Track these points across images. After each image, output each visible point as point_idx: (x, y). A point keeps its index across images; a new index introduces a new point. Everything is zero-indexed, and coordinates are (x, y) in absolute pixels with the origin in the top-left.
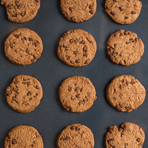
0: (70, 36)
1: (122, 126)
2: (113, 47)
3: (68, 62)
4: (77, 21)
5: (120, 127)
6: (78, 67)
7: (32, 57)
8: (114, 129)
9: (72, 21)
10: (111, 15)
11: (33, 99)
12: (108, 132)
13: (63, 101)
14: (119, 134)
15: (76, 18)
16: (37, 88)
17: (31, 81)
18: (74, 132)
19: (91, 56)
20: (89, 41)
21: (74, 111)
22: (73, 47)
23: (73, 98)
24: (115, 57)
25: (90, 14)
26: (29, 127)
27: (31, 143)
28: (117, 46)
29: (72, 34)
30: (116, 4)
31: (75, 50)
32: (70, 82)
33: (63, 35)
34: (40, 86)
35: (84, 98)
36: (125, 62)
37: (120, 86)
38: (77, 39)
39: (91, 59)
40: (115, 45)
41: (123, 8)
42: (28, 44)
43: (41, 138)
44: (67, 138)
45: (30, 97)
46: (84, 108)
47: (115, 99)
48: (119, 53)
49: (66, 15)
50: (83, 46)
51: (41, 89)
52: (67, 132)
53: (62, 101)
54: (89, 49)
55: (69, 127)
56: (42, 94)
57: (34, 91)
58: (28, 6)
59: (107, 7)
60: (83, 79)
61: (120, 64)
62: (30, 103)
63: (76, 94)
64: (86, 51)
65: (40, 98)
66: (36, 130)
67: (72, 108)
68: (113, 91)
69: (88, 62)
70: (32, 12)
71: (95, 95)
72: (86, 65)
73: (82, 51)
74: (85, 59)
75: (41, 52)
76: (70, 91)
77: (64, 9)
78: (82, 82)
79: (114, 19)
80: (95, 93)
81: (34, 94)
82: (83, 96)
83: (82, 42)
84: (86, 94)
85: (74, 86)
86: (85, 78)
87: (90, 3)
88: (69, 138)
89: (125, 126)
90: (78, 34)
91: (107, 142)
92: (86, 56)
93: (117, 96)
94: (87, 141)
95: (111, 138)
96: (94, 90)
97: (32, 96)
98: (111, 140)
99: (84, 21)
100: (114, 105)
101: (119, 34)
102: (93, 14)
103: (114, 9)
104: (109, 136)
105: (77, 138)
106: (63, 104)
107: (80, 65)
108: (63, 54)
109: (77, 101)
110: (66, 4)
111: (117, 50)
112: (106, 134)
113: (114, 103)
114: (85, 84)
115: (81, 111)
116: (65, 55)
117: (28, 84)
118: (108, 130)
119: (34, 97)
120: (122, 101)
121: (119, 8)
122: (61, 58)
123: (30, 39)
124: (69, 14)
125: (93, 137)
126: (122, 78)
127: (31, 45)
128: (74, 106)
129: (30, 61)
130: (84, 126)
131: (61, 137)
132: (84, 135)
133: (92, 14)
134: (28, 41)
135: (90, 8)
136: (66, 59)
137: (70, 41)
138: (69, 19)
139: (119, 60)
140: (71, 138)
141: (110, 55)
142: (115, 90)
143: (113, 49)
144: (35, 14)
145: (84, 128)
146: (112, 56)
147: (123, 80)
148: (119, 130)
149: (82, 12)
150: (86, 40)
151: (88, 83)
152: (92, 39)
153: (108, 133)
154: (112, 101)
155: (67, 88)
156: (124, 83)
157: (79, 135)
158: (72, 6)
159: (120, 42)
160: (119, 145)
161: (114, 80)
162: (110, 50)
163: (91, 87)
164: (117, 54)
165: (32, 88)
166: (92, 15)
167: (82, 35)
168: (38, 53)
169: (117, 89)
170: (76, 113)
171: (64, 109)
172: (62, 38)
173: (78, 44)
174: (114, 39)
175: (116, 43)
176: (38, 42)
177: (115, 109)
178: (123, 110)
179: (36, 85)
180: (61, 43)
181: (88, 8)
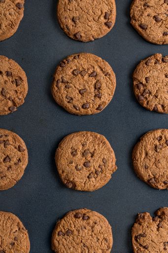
0: (73, 64)
1: (159, 213)
2: (144, 82)
3: (70, 107)
4: (84, 39)
5: (155, 215)
6: (86, 115)
7: (10, 104)
8: (146, 217)
9: (76, 39)
10: (140, 29)
11: (14, 167)
12: (136, 223)
13: (63, 172)
14: (154, 227)
15: (83, 35)
16: (19, 150)
17: (10, 138)
18: (80, 222)
19: (107, 97)
20: (104, 72)
21: (79, 188)
22: (78, 83)
23: (79, 167)
24: (146, 98)
25: (105, 28)
26: (8, 215)
27: (11, 241)
28: (151, 82)
29: (76, 61)
30: (149, 11)
31: (82, 87)
32: (75, 141)
33: (61, 63)
34: (24, 146)
35: (97, 168)
36: (163, 106)
37: (156, 147)
38: (84, 70)
39: (108, 102)
40: (146, 79)
41: (160, 17)
42: (5, 82)
43: (26, 232)
44: (68, 233)
45: (8, 164)
46: (96, 184)
47: (146, 168)
48: (154, 93)
49: (66, 30)
50: (94, 82)
51: (26, 152)
52: (69, 222)
53: (60, 172)
54: (104, 85)
55: (71, 215)
56: (27, 160)
57: (15, 155)
58: (5, 15)
59: (134, 16)
60: (96, 137)
61: (155, 111)
62: (9, 174)
63: (83, 161)
64: (99, 88)
65: (24, 167)
66: (18, 220)
67: (77, 184)
68: (144, 156)
69: (103, 107)
70: (12, 25)
71: (114, 163)
72: (99, 111)
73: (93, 89)
74: (98, 101)
75: (25, 96)
76: (74, 155)
77: (63, 20)
78: (93, 142)
79: (145, 35)
80: (115, 160)
81: (15, 160)
82: (95, 164)
83: (93, 75)
84: (100, 162)
85: (81, 148)
86: (99, 136)
87: (106, 9)
88: (72, 232)
89: (163, 213)
90: (87, 61)
91: (133, 239)
92: (100, 98)
93: (151, 164)
94: (101, 237)
95: (140, 232)
96: (113, 155)
97: (12, 163)
98: (141, 235)
99: (95, 39)
100: (146, 178)
101: (153, 61)
102: (111, 28)
103: (145, 20)
104: (138, 230)
105: (86, 233)
106: (63, 177)
107: (90, 113)
108: (62, 94)
109: (85, 172)
110: (67, 12)
111: (150, 87)
112: (133, 226)
113: (146, 175)
114: (99, 144)
115: (92, 189)
116: (64, 96)
117: (5, 143)
118: (137, 219)
119: (15, 164)
120: (159, 172)
121: (154, 17)
122: (58, 100)
123: (8, 74)
124: (71, 27)
125: (111, 231)
126: (158, 133)
127: (9, 84)
128: (81, 179)
129: (6, 109)
130: (96, 213)
131: (59, 230)
132: (97, 228)
133: (109, 27)
134: (5, 77)
135: (105, 17)
136: (66, 102)
137: (73, 73)
138: (72, 37)
139: (154, 103)
140: (76, 233)
141: (138, 95)
142: (147, 154)
143: (144, 86)
144: (17, 27)
145: (95, 216)
146: (142, 98)
147: (161, 137)
148: (153, 220)
149: (93, 24)
150: (99, 70)
151: (104, 143)
152: (109, 69)
153: (136, 225)
154: (142, 171)
155: (70, 151)
156: (162, 142)
157: (88, 228)
158: (76, 14)
159: (156, 73)
160: (155, 245)
161: (146, 137)
162: (138, 87)
163: (108, 149)
164: (150, 93)
165: (11, 150)
166: (109, 30)
167: (92, 62)
168: (20, 97)
169: (151, 153)
170: (83, 191)
171: (62, 184)
172: (60, 68)
173: (86, 77)
174: (146, 70)
175: (148, 75)
176: (21, 78)
177: (148, 184)
178: (161, 187)
179: (17, 144)
180: (58, 77)
181: (102, 18)
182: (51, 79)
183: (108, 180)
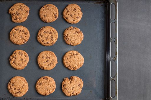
0: (44, 30)
1: (71, 78)
2: (67, 35)
3: (43, 43)
4: (48, 22)
5: (70, 78)
6: (48, 46)
7: (24, 41)
8: (67, 79)
9: (45, 22)
10: (66, 19)
11: (24, 62)
13: (40, 64)
14: (69, 82)
15: (47, 20)
16: (26, 57)
17: (23, 53)
18: (45, 80)
19: (55, 40)
20: (54, 32)
21: (45, 69)
22: (45, 36)
23: (45, 62)
24: (67, 41)
26: (21, 77)
27: (22, 86)
28: (69, 35)
29: (45, 29)
30: (69, 13)
31: (47, 37)
32: (44, 54)
33: (40, 29)
34: (27, 55)
35: (51, 62)
36: (73, 43)
37: (70, 56)
38: (48, 31)
39: (55, 42)
40: (68, 34)
41: (72, 15)
42: (22, 34)
43: (27, 83)
44: (41, 84)
45: (22, 61)
46: (50, 68)
47: (67, 63)
48: (70, 39)
49: (42, 19)
50: (51, 35)
51: (28, 57)
52: (41, 80)
53: (39, 64)
54: (54, 37)
55: (42, 78)
56: (28, 60)
57: (24, 58)
58: (23, 14)
59: (64, 15)
60: (50, 52)
61: (70, 45)
62: (22, 64)
63: (46, 60)
64: (52, 37)
65: (27, 62)
66: (25, 79)
67: (44, 68)
68: (66, 59)
69: (54, 44)
70: (25, 17)
71: (56, 61)
72: (52, 45)
73: (50, 38)
74: (52, 42)
75: (29, 38)
76: (43, 58)
77: (41, 16)
78: (50, 54)
79: (67, 21)
80: (57, 60)
81: (24, 60)
82: (50, 61)
83: (50, 33)
84: (52, 60)
85: (45, 56)
86: (51, 52)
87: (55, 12)
88: (42, 83)
89: (72, 78)
90: (48, 29)
91: (62, 86)
92: (52, 40)
93: (68, 62)
94: (52, 85)
95: (64, 84)
96: (56, 58)
97: (23, 61)
98: (65, 85)
99: (52, 22)
100: (67, 66)
101: (70, 29)
102: (57, 18)
103: (67, 16)
104: (64, 83)
105: (47, 84)
106: (40, 65)
107: (49, 45)
108: (40, 39)
109: (47, 64)
110: (42, 13)
111: (69, 37)
112: (62, 82)
113: (67, 65)
114: (51, 55)
115: (49, 69)
116: (41, 40)
117: (21, 54)
118: (64, 80)
119: (24, 61)
120: (71, 64)
121: (70, 15)
122: (39, 41)
123: (23, 31)
124: (44, 18)
125: (55, 83)
126: (71, 52)
127: (23, 34)
128: (46, 66)
129: (23, 42)
130: (50, 77)
131: (38, 83)
132: (50, 82)
133: (56, 18)
134: (22, 32)
135: (55, 15)
136: (41, 42)
137: (44, 32)
138: (44, 21)
139: (70, 42)
140: (43, 84)
141: (65, 40)
142: (67, 59)
143: (67, 37)
144: (26, 18)
145: (50, 78)
146: (66, 41)
147: (72, 53)
148: (69, 80)
149: (51, 17)
150: (52, 32)
151: (53, 54)
152: (56, 31)
153: (63, 82)
154: (66, 64)
155: (42, 57)
156: (72, 55)
157: (48, 82)
158: (45, 14)
159: (71, 33)
160: (69, 88)
161: (67, 53)
162: (65, 37)
163: (54, 56)
164: (69, 39)
165: (23, 57)
166: (56, 19)
167: (50, 29)
168: (27, 38)
169: (68, 58)
170: (46, 70)
171: (40, 68)
172: (40, 31)
173: (48, 34)
174: (68, 32)
175: (68, 33)
176: (27, 33)
177: (68, 68)
178: (72, 69)
179: (25, 55)
180: (39, 34)
181: (54, 15)
182: (37, 34)
183: (55, 66)
